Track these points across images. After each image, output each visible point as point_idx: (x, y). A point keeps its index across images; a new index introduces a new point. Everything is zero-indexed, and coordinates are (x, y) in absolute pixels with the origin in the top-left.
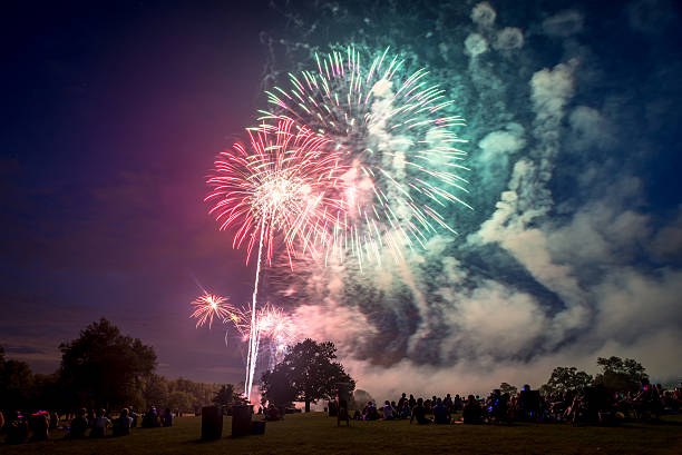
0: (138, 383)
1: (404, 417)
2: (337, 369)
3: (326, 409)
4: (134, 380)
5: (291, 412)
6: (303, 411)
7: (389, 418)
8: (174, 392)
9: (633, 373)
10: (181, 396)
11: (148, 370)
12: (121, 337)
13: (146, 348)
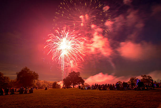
0: (35, 81)
1: (96, 89)
2: (80, 78)
3: (78, 87)
4: (34, 81)
5: (70, 88)
6: (73, 87)
7: (92, 89)
8: (43, 83)
9: (149, 78)
10: (45, 84)
11: (37, 78)
12: (30, 71)
13: (36, 73)
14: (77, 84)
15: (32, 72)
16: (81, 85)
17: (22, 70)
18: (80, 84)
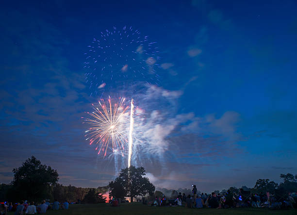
0: (50, 188)
2: (146, 180)
3: (141, 201)
5: (124, 202)
6: (130, 202)
10: (70, 194)
11: (54, 181)
12: (42, 165)
13: (53, 170)
14: (140, 195)
15: (46, 167)
16: (147, 195)
17: (25, 163)
18: (145, 194)
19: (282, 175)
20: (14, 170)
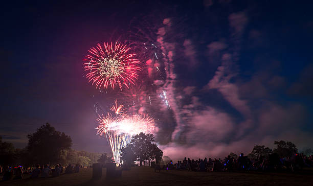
0: (64, 153)
2: (155, 146)
3: (150, 165)
4: (61, 151)
5: (134, 166)
6: (139, 165)
9: (290, 148)
10: (83, 159)
11: (68, 147)
12: (56, 132)
13: (67, 136)
14: (149, 159)
15: (60, 133)
17: (40, 130)
18: (153, 158)
19: (275, 142)
20: (29, 135)
